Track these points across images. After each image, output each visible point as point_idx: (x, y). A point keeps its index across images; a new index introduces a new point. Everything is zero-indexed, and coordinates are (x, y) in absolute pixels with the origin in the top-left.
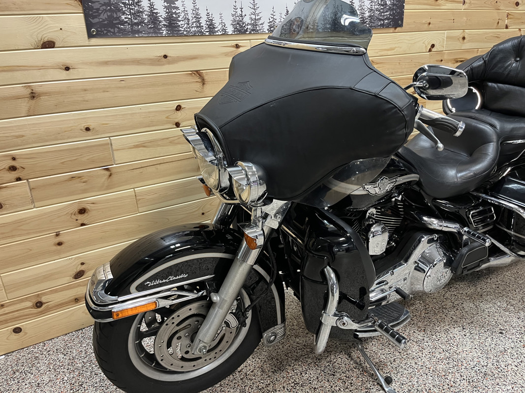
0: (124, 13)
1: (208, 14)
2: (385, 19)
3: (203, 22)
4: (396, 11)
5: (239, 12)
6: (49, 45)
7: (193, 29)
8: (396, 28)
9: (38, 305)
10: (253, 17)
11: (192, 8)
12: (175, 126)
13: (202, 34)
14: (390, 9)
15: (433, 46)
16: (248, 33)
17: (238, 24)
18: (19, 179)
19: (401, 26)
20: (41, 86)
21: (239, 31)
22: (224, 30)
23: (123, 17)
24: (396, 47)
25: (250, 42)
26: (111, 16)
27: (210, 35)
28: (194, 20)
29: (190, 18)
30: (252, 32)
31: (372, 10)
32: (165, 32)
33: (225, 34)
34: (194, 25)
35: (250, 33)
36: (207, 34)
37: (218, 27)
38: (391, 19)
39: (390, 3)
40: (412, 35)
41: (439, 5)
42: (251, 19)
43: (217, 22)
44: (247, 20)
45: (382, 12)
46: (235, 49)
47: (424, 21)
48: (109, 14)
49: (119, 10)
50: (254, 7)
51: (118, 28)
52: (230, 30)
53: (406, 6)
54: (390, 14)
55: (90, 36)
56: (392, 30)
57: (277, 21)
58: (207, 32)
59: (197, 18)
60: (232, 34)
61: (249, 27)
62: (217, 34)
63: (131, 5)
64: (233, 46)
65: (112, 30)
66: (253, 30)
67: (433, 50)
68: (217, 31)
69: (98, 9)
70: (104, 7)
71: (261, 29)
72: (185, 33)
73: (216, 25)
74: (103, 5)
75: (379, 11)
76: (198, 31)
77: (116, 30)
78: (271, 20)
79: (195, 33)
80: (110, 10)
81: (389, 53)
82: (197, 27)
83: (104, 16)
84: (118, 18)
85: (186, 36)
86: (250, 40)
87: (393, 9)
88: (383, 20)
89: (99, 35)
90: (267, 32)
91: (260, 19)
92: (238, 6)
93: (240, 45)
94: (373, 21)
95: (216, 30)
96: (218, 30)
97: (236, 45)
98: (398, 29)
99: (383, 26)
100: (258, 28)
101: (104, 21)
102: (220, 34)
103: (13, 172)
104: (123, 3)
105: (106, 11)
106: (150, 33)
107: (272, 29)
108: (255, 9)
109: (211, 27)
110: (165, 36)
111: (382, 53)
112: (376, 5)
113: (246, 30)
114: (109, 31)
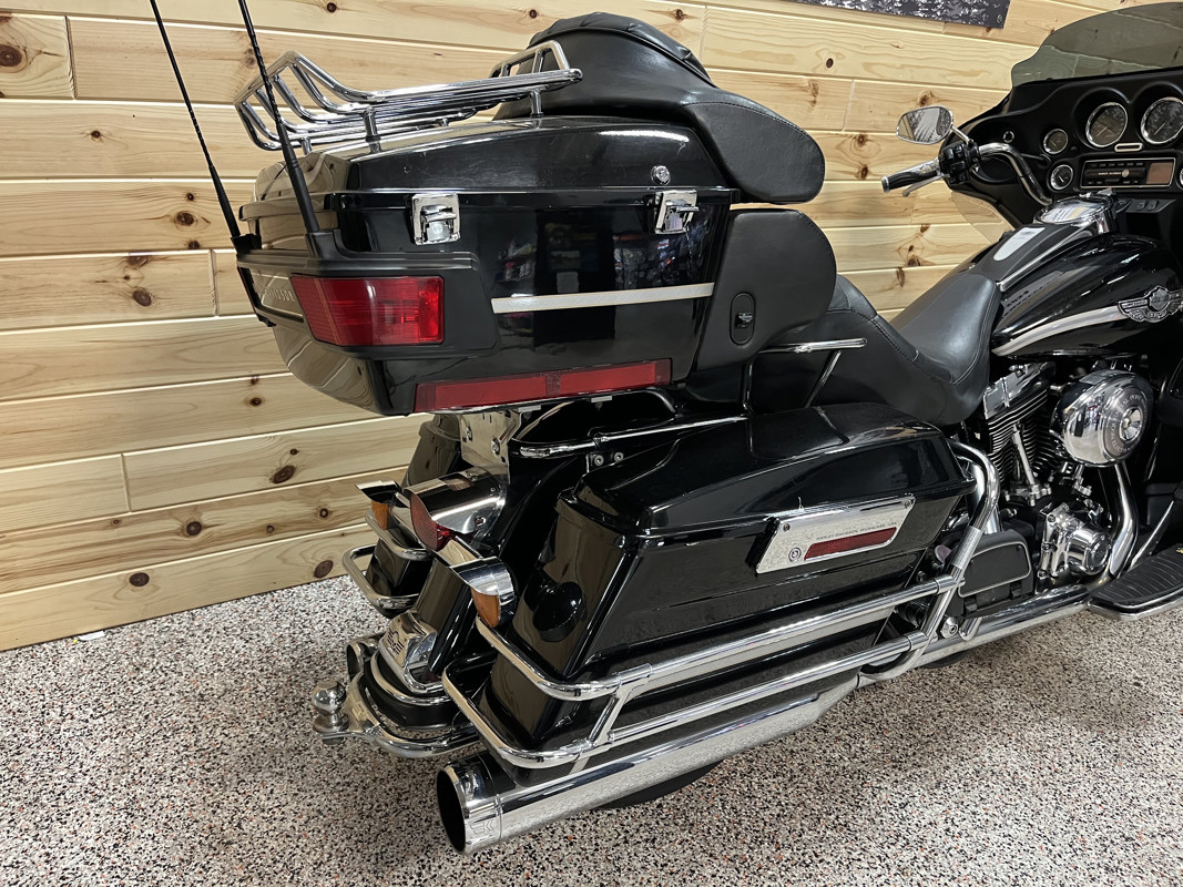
2: (974, 6)
8: (989, 29)
9: (193, 528)
18: (194, 245)
19: (1000, 26)
20: (272, 37)
24: (981, 71)
25: (707, 11)
38: (984, 6)
46: (673, 20)
47: (1043, 25)
56: (981, 31)
64: (670, 14)
81: (968, 81)
93: (684, 12)
94: (950, 6)
97: (678, 11)
98: (993, 32)
99: (966, 18)
103: (185, 228)
111: (954, 79)
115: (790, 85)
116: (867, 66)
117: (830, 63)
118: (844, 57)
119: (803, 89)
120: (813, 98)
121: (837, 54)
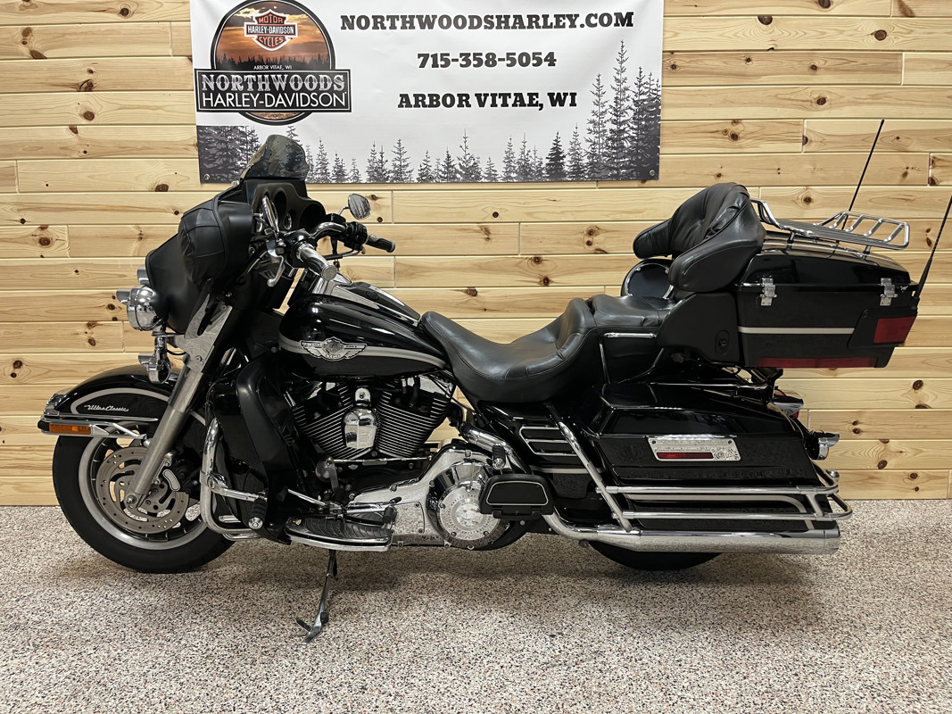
0: (240, 159)
1: (337, 160)
2: (621, 168)
3: (330, 169)
4: (643, 156)
5: (378, 157)
6: (163, 188)
7: (317, 176)
8: (644, 181)
10: (398, 163)
11: (318, 153)
13: (327, 182)
14: (630, 153)
16: (389, 182)
17: (376, 171)
18: (115, 319)
19: (656, 177)
20: (149, 228)
21: (377, 179)
22: (356, 178)
23: (239, 163)
24: (646, 209)
25: (392, 194)
26: (227, 161)
27: (337, 183)
28: (319, 166)
29: (315, 164)
30: (395, 182)
31: (595, 155)
33: (357, 182)
34: (319, 171)
35: (392, 183)
36: (334, 181)
37: (349, 174)
38: (632, 167)
39: (629, 145)
41: (741, 147)
42: (395, 166)
43: (348, 169)
44: (388, 166)
45: (615, 158)
47: (706, 172)
48: (225, 159)
49: (236, 156)
50: (400, 151)
51: (233, 174)
52: (364, 178)
53: (662, 149)
54: (631, 161)
55: (203, 181)
56: (636, 184)
57: (432, 169)
58: (334, 179)
59: (324, 164)
60: (367, 183)
61: (391, 175)
62: (347, 182)
63: (249, 150)
65: (226, 176)
66: (396, 179)
68: (347, 179)
69: (214, 155)
70: (221, 153)
71: (407, 178)
73: (347, 172)
74: (220, 150)
75: (609, 156)
76: (323, 179)
77: (230, 175)
78: (424, 167)
80: (227, 156)
81: (632, 217)
82: (322, 174)
83: (219, 162)
84: (234, 163)
86: (392, 190)
87: (638, 154)
88: (617, 169)
89: (211, 181)
90: (416, 181)
91: (407, 166)
92: (378, 150)
93: (377, 196)
94: (597, 171)
95: (346, 177)
96: (349, 178)
97: (373, 196)
98: (648, 183)
99: (617, 178)
100: (403, 177)
101: (219, 166)
102: (350, 182)
103: (111, 311)
104: (241, 149)
105: (222, 156)
107: (423, 178)
108: (400, 154)
109: (340, 173)
111: (618, 217)
112: (603, 148)
113: (387, 179)
114: (223, 177)
115: (465, 230)
116: (529, 214)
117: (496, 215)
118: (506, 210)
119: (477, 231)
120: (486, 237)
121: (501, 209)
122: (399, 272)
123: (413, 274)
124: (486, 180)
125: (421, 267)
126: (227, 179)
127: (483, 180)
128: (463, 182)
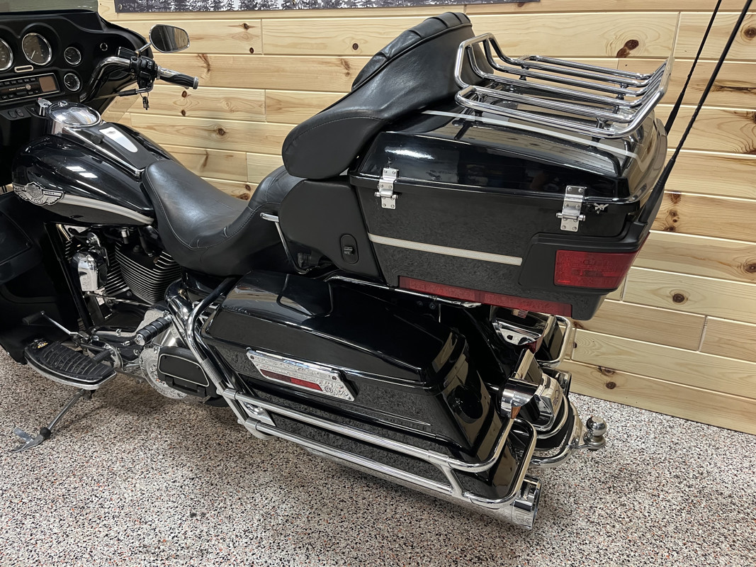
8: (521, 4)
12: (181, 114)
13: (206, 10)
15: (633, 44)
16: (257, 9)
21: (247, 6)
22: (230, 5)
25: (261, 22)
27: (215, 11)
30: (262, 9)
32: (173, 7)
33: (231, 10)
35: (260, 9)
36: (212, 9)
40: (568, 18)
52: (237, 5)
55: (118, 10)
56: (513, 7)
58: (212, 7)
60: (238, 11)
62: (222, 10)
64: (240, 26)
65: (133, 5)
66: (263, 6)
67: (633, 53)
68: (222, 7)
71: (273, 5)
72: (191, 8)
77: (136, 5)
79: (200, 9)
85: (191, 11)
86: (261, 18)
89: (124, 10)
90: (281, 8)
93: (248, 24)
95: (222, 4)
96: (224, 5)
97: (245, 24)
100: (269, 3)
102: (225, 9)
106: (160, 8)
107: (288, 4)
110: (173, 12)
113: (255, 6)
114: (131, 7)
115: (329, 63)
117: (355, 46)
118: (366, 41)
119: (337, 65)
120: (347, 71)
121: (361, 40)
122: (269, 106)
123: (280, 109)
124: (346, 6)
125: (287, 102)
126: (134, 8)
127: (342, 6)
128: (324, 8)
